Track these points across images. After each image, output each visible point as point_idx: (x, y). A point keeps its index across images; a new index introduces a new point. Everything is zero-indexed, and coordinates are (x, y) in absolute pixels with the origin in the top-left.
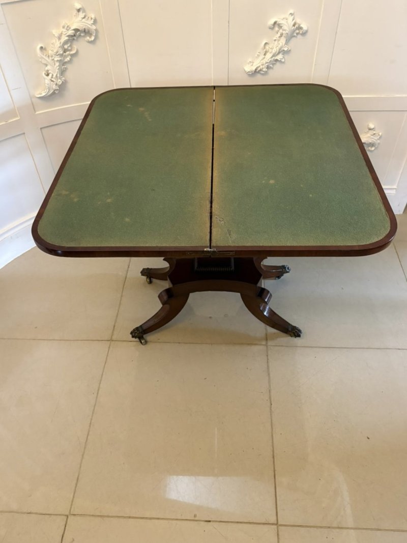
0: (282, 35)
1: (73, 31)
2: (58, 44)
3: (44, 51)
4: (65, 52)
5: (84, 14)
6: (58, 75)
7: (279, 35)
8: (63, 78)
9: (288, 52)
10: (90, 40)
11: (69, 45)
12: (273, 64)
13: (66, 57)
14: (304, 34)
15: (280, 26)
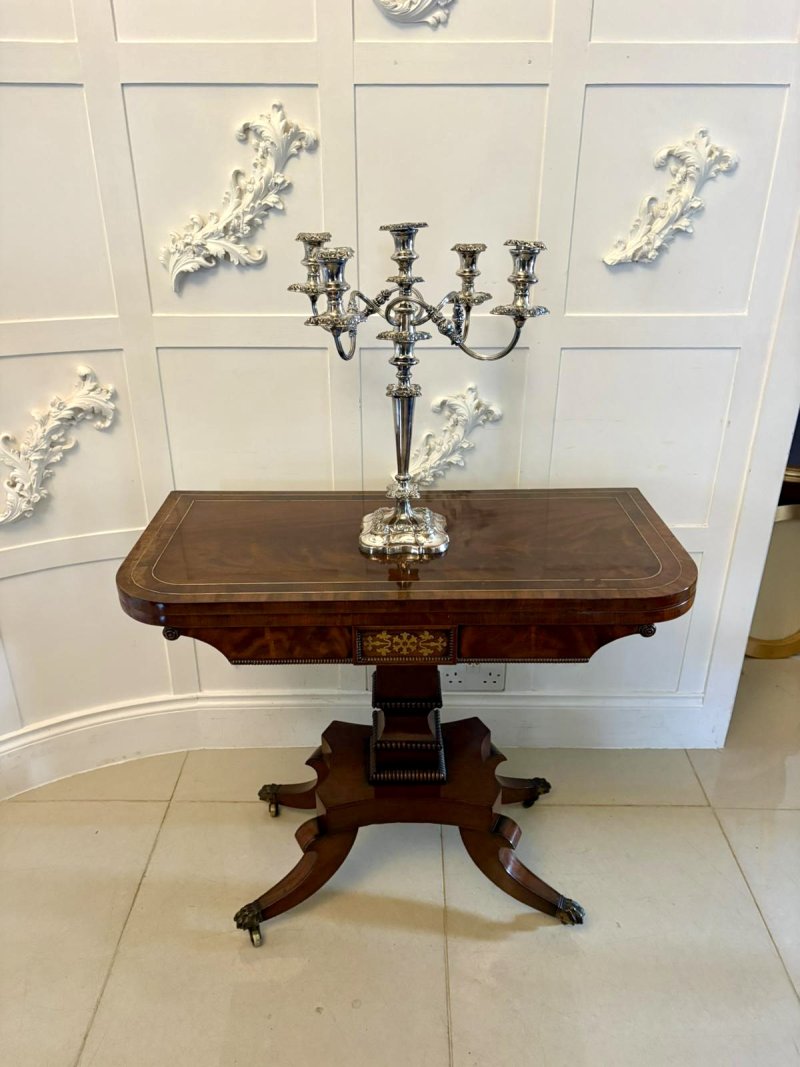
0: (456, 423)
1: (71, 412)
2: (39, 432)
3: (12, 444)
4: (52, 446)
5: (94, 384)
6: (34, 486)
7: (451, 422)
8: (45, 491)
9: (471, 449)
10: (103, 426)
11: (60, 434)
12: (444, 470)
13: (53, 454)
14: (497, 420)
15: (453, 409)
